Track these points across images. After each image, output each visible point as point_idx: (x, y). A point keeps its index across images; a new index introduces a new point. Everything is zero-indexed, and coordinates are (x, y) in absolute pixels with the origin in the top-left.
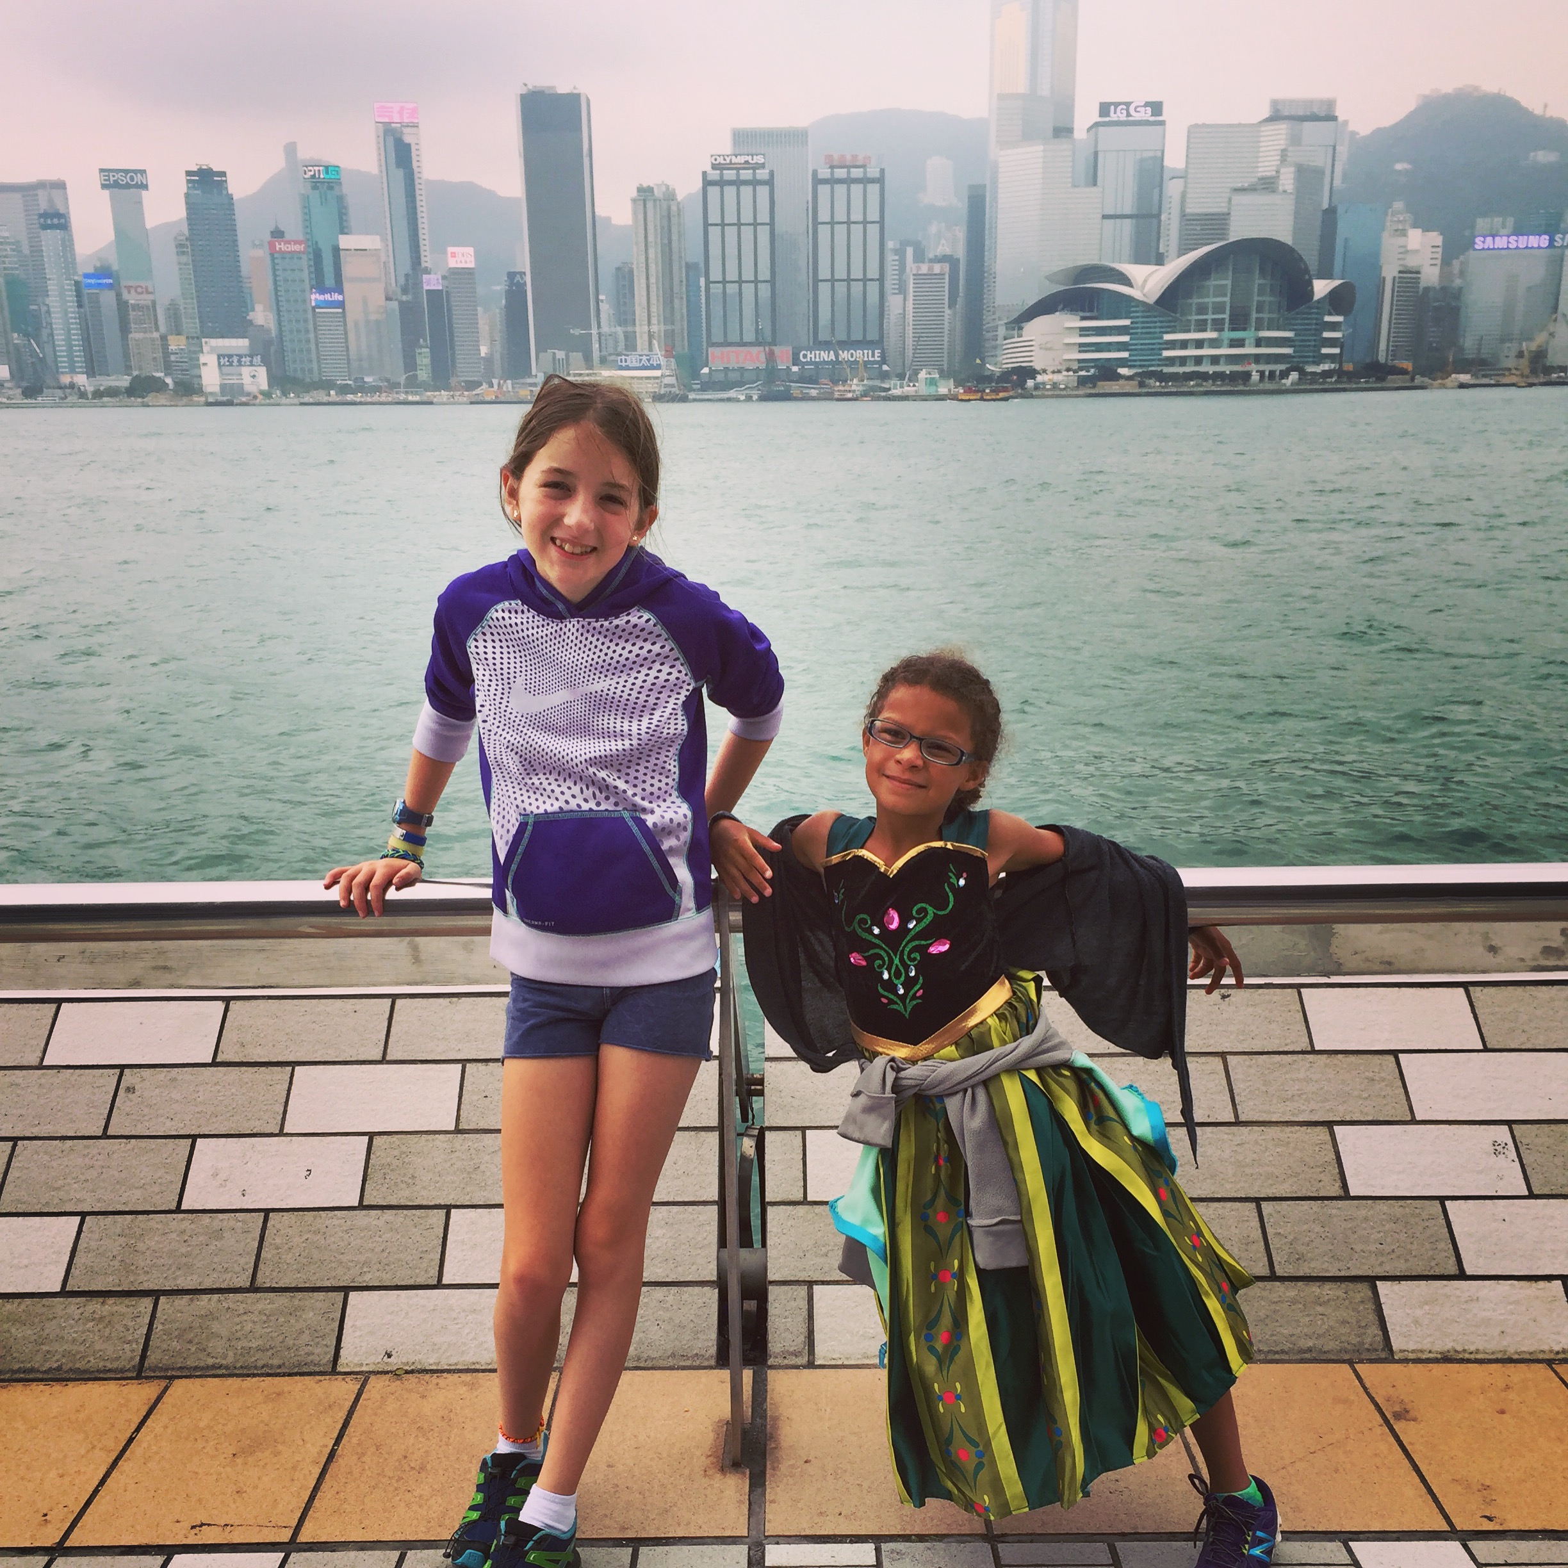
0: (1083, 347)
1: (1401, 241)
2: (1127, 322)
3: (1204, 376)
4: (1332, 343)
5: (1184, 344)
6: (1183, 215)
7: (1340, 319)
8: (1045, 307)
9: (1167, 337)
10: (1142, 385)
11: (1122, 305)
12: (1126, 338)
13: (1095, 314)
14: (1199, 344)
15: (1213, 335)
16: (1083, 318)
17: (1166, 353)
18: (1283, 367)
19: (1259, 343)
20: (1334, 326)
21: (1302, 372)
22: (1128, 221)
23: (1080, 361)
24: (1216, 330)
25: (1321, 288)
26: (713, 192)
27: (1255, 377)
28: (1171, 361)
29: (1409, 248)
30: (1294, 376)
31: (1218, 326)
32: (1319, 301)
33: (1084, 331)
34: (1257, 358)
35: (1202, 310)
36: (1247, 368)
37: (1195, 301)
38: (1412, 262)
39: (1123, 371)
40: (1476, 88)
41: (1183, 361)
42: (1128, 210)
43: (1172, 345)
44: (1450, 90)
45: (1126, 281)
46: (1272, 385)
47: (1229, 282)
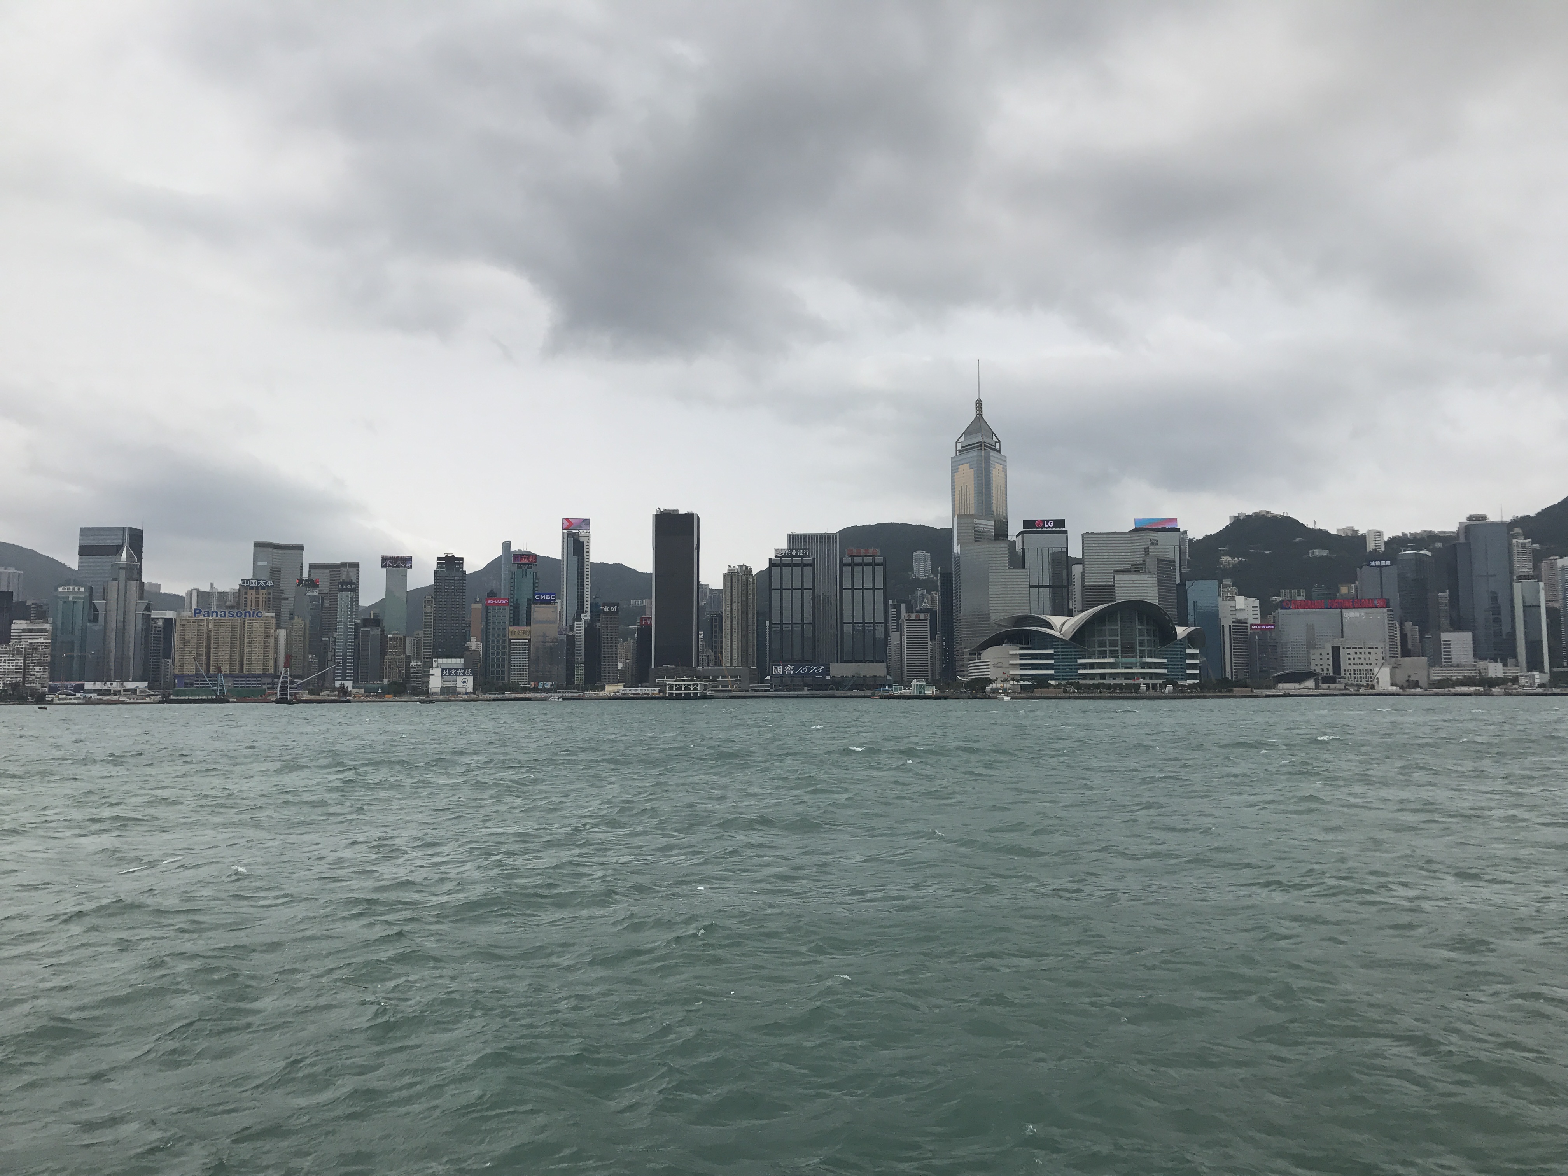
0: (1023, 667)
1: (1232, 603)
2: (1052, 651)
3: (1109, 687)
4: (1193, 666)
5: (1092, 666)
6: (1083, 586)
7: (1197, 651)
8: (996, 641)
9: (1079, 661)
10: (1065, 691)
11: (1048, 641)
12: (1052, 662)
13: (1029, 646)
14: (1102, 666)
15: (1112, 660)
16: (1022, 649)
17: (1080, 671)
18: (1161, 681)
19: (1143, 666)
20: (1193, 656)
21: (1175, 684)
22: (1047, 590)
23: (1021, 675)
24: (1112, 657)
25: (1181, 631)
26: (776, 571)
27: (1143, 687)
28: (1084, 676)
29: (1237, 607)
30: (1170, 687)
31: (1114, 654)
32: (1181, 640)
33: (1022, 657)
34: (1143, 676)
35: (1102, 644)
36: (1137, 682)
37: (1097, 638)
38: (1240, 616)
39: (1052, 682)
40: (1268, 513)
41: (1092, 676)
42: (1047, 582)
43: (1084, 666)
45: (1050, 626)
46: (1155, 693)
47: (1119, 628)
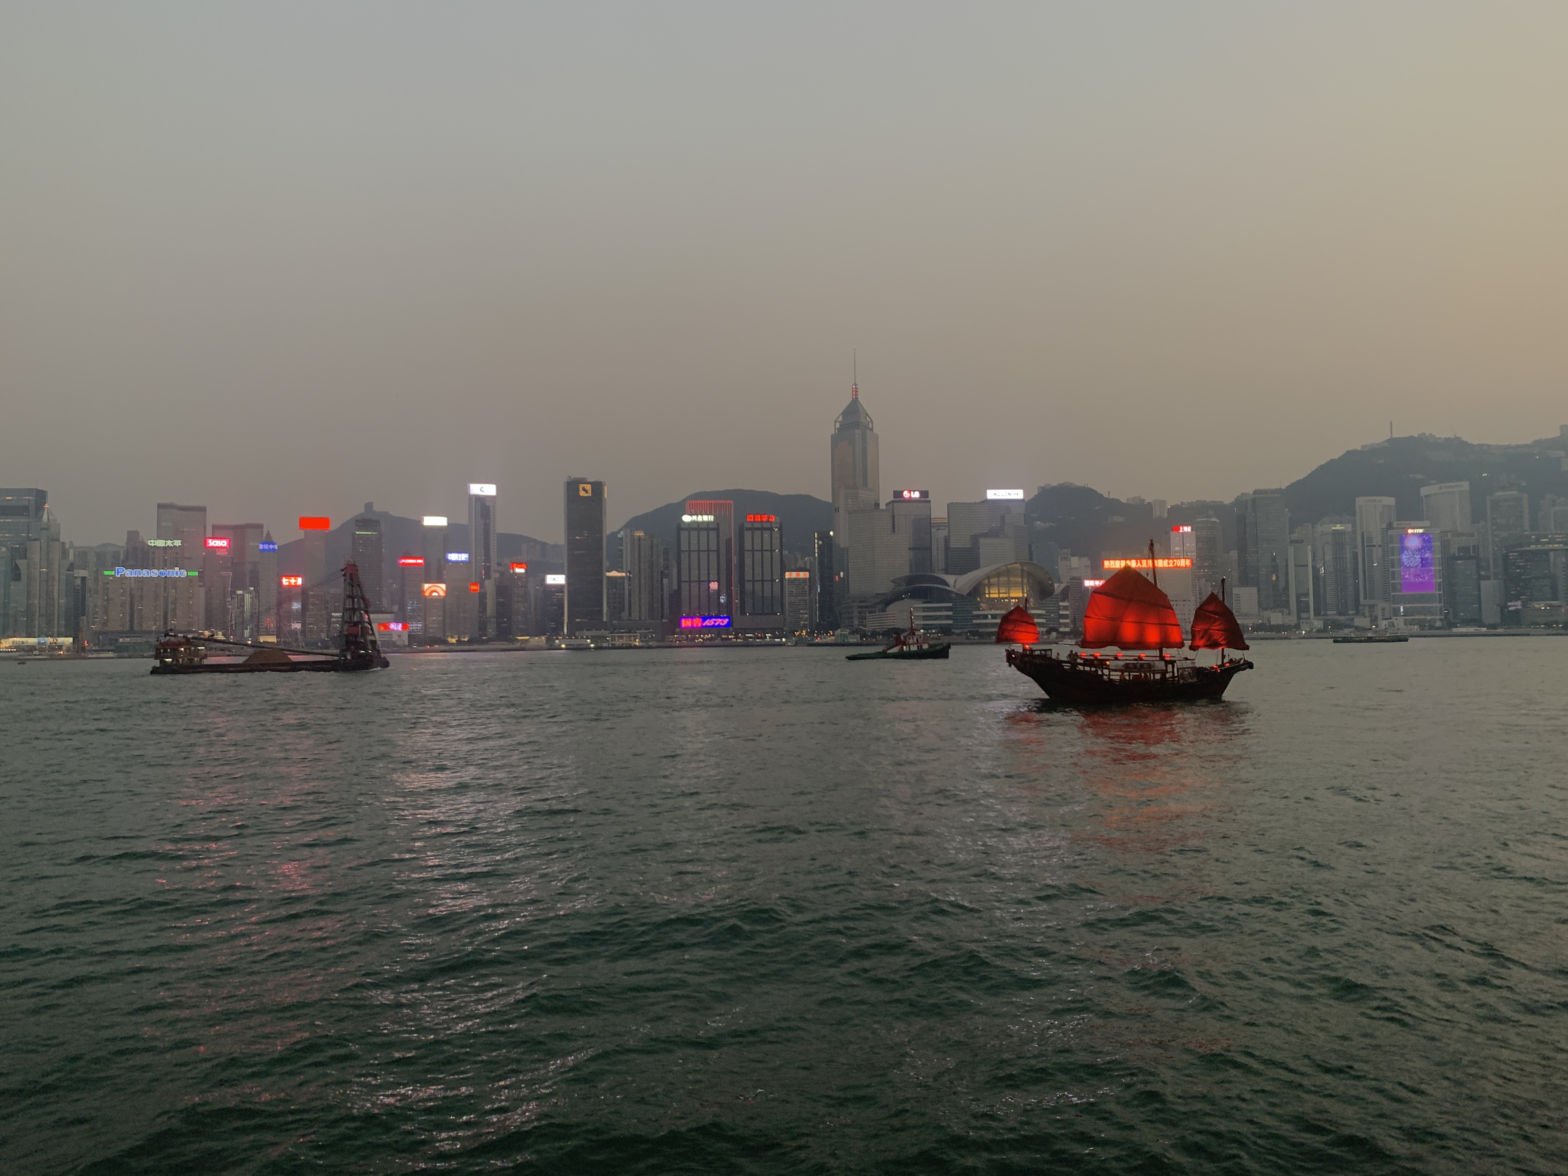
0: (925, 618)
1: (1067, 563)
2: (951, 605)
8: (896, 597)
9: (974, 613)
11: (944, 595)
12: (950, 613)
13: (930, 600)
16: (924, 603)
17: (975, 621)
22: (912, 552)
25: (1057, 587)
26: (684, 534)
28: (979, 625)
29: (1073, 566)
30: (1054, 634)
32: (1057, 595)
33: (925, 609)
38: (1075, 574)
40: (1072, 484)
41: (986, 625)
42: (911, 545)
44: (1056, 484)
45: (945, 583)
